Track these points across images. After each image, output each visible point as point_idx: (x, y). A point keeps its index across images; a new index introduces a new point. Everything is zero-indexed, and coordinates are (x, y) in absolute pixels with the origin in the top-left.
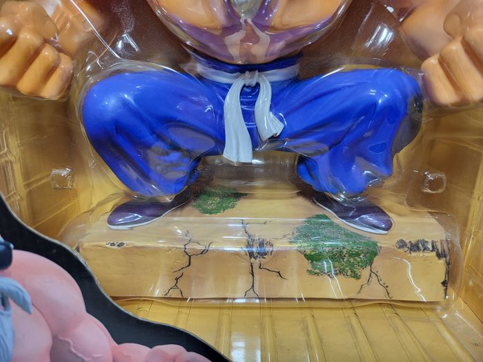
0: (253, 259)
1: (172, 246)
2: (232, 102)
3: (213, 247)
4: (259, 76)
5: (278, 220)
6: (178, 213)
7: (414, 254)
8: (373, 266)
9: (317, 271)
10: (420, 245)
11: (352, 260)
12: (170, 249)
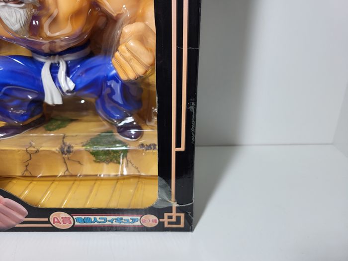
0: (64, 155)
1: (20, 149)
2: (45, 73)
3: (41, 149)
4: (59, 59)
5: (82, 134)
6: (33, 131)
7: (148, 151)
8: (128, 157)
9: (98, 160)
10: (152, 146)
11: (115, 155)
12: (19, 151)
